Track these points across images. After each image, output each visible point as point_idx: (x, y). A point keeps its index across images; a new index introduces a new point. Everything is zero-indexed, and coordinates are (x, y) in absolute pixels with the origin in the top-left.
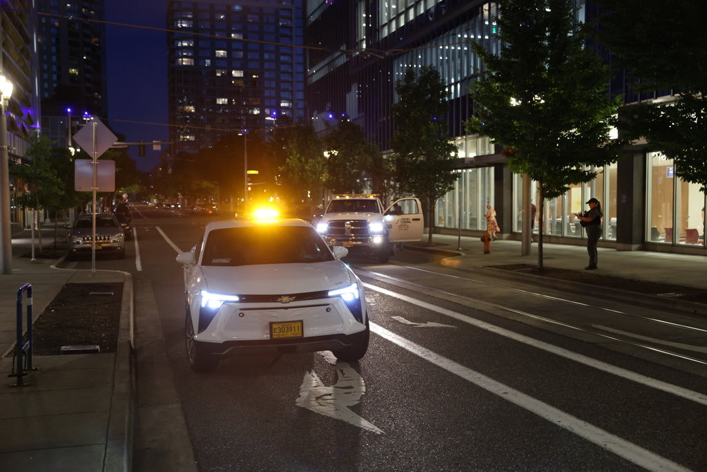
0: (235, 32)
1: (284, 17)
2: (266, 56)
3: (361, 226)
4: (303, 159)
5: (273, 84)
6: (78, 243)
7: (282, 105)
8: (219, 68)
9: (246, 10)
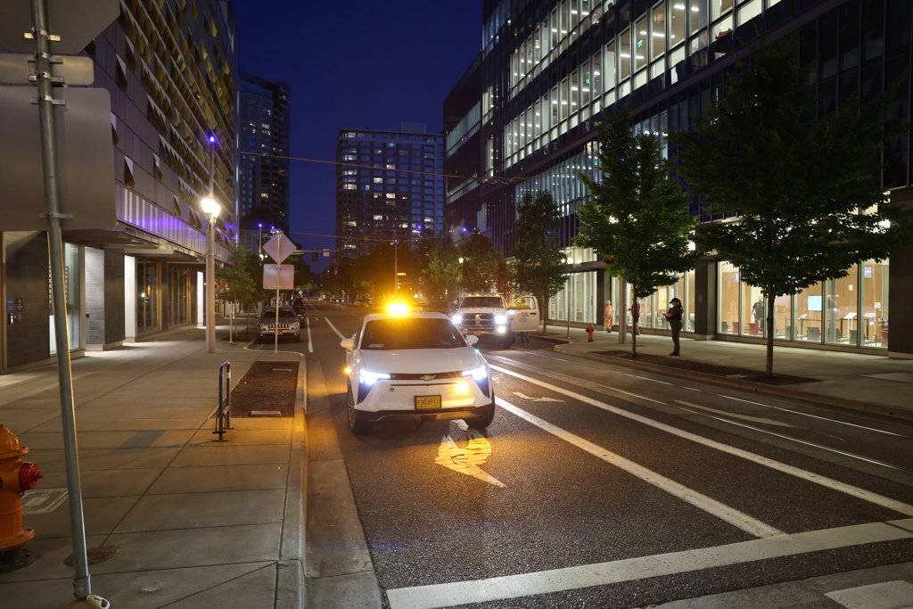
0: (389, 164)
1: (428, 152)
2: (414, 182)
3: (487, 318)
4: (442, 264)
5: (419, 205)
6: (265, 329)
7: (426, 220)
8: (376, 192)
9: (398, 146)
